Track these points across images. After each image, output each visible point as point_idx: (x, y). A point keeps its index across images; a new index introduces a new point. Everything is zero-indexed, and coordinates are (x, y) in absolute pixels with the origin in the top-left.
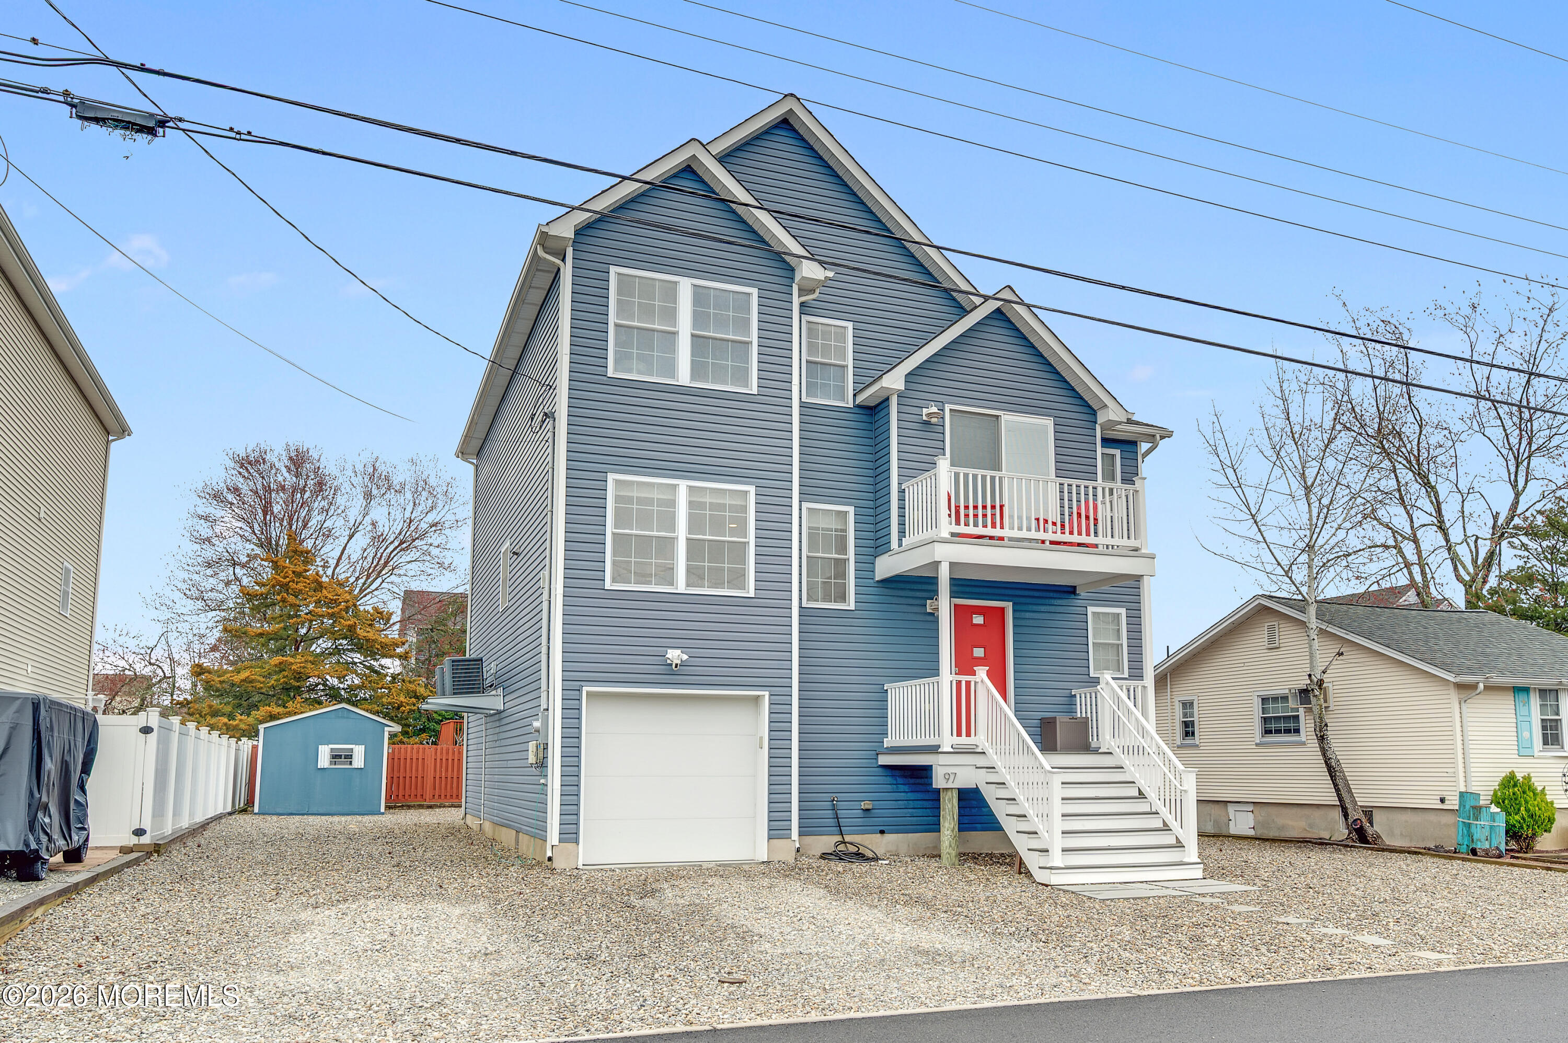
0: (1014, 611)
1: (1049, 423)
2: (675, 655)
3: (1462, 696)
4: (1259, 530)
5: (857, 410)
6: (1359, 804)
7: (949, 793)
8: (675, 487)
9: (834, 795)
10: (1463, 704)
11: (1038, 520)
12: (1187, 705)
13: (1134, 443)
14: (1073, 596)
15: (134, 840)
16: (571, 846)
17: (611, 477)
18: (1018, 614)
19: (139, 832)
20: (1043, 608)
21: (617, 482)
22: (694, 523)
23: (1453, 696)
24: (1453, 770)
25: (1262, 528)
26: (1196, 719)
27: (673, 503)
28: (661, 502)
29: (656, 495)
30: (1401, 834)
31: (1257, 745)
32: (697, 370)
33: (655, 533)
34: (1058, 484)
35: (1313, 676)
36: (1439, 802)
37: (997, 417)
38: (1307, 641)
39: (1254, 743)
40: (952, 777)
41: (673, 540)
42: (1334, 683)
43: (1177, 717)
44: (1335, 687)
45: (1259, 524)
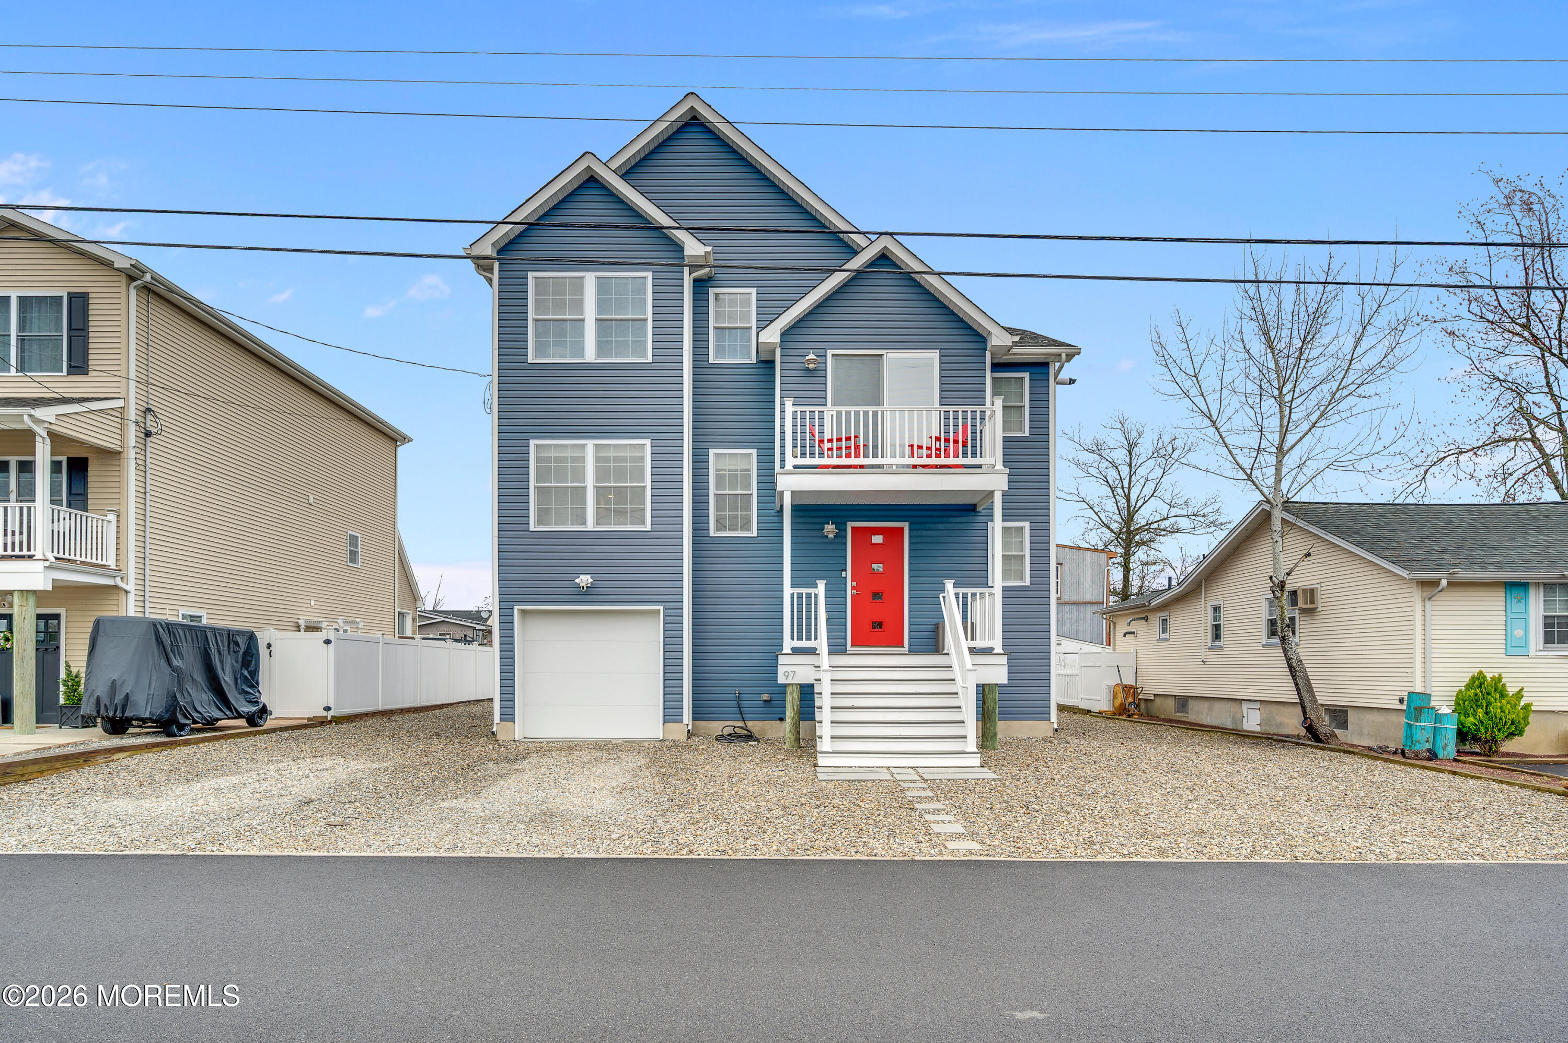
0: (910, 530)
1: (935, 356)
2: (584, 580)
3: (1425, 594)
4: (1221, 436)
5: (760, 365)
6: (1320, 702)
7: (791, 688)
8: (584, 446)
9: (737, 689)
10: (1427, 602)
11: (912, 446)
12: (1217, 609)
13: (1046, 365)
14: (973, 513)
15: (325, 713)
16: (509, 724)
17: (532, 443)
18: (915, 533)
19: (328, 709)
20: (940, 526)
21: (538, 446)
22: (601, 473)
23: (1417, 595)
24: (1411, 670)
25: (1224, 435)
26: (1221, 622)
27: (583, 459)
28: (574, 459)
29: (569, 454)
30: (1369, 734)
31: (1263, 646)
32: (601, 348)
33: (569, 484)
34: (942, 412)
35: (1274, 578)
36: (1398, 702)
37: (881, 356)
38: (1271, 544)
39: (1260, 644)
40: (791, 675)
41: (585, 488)
42: (1323, 585)
43: (1209, 621)
44: (1323, 589)
45: (1221, 430)
